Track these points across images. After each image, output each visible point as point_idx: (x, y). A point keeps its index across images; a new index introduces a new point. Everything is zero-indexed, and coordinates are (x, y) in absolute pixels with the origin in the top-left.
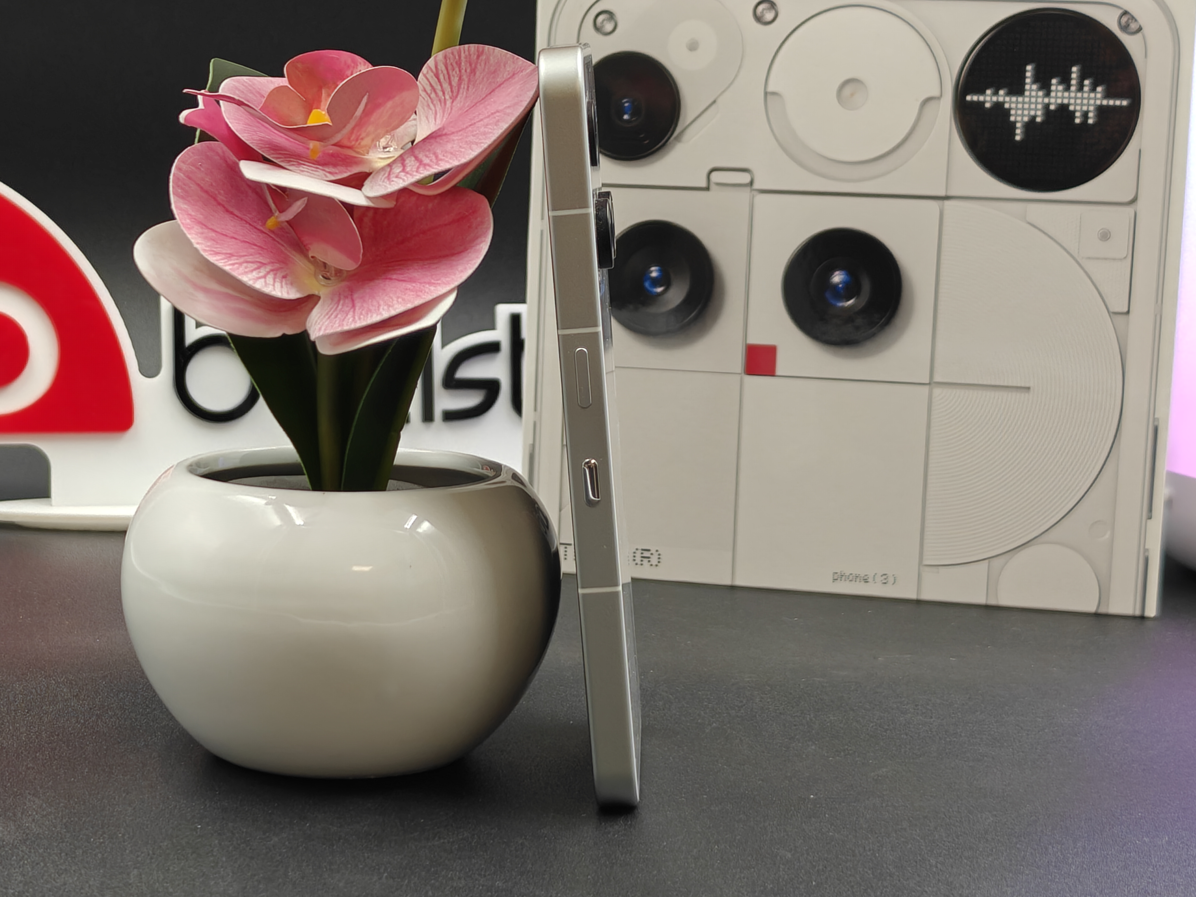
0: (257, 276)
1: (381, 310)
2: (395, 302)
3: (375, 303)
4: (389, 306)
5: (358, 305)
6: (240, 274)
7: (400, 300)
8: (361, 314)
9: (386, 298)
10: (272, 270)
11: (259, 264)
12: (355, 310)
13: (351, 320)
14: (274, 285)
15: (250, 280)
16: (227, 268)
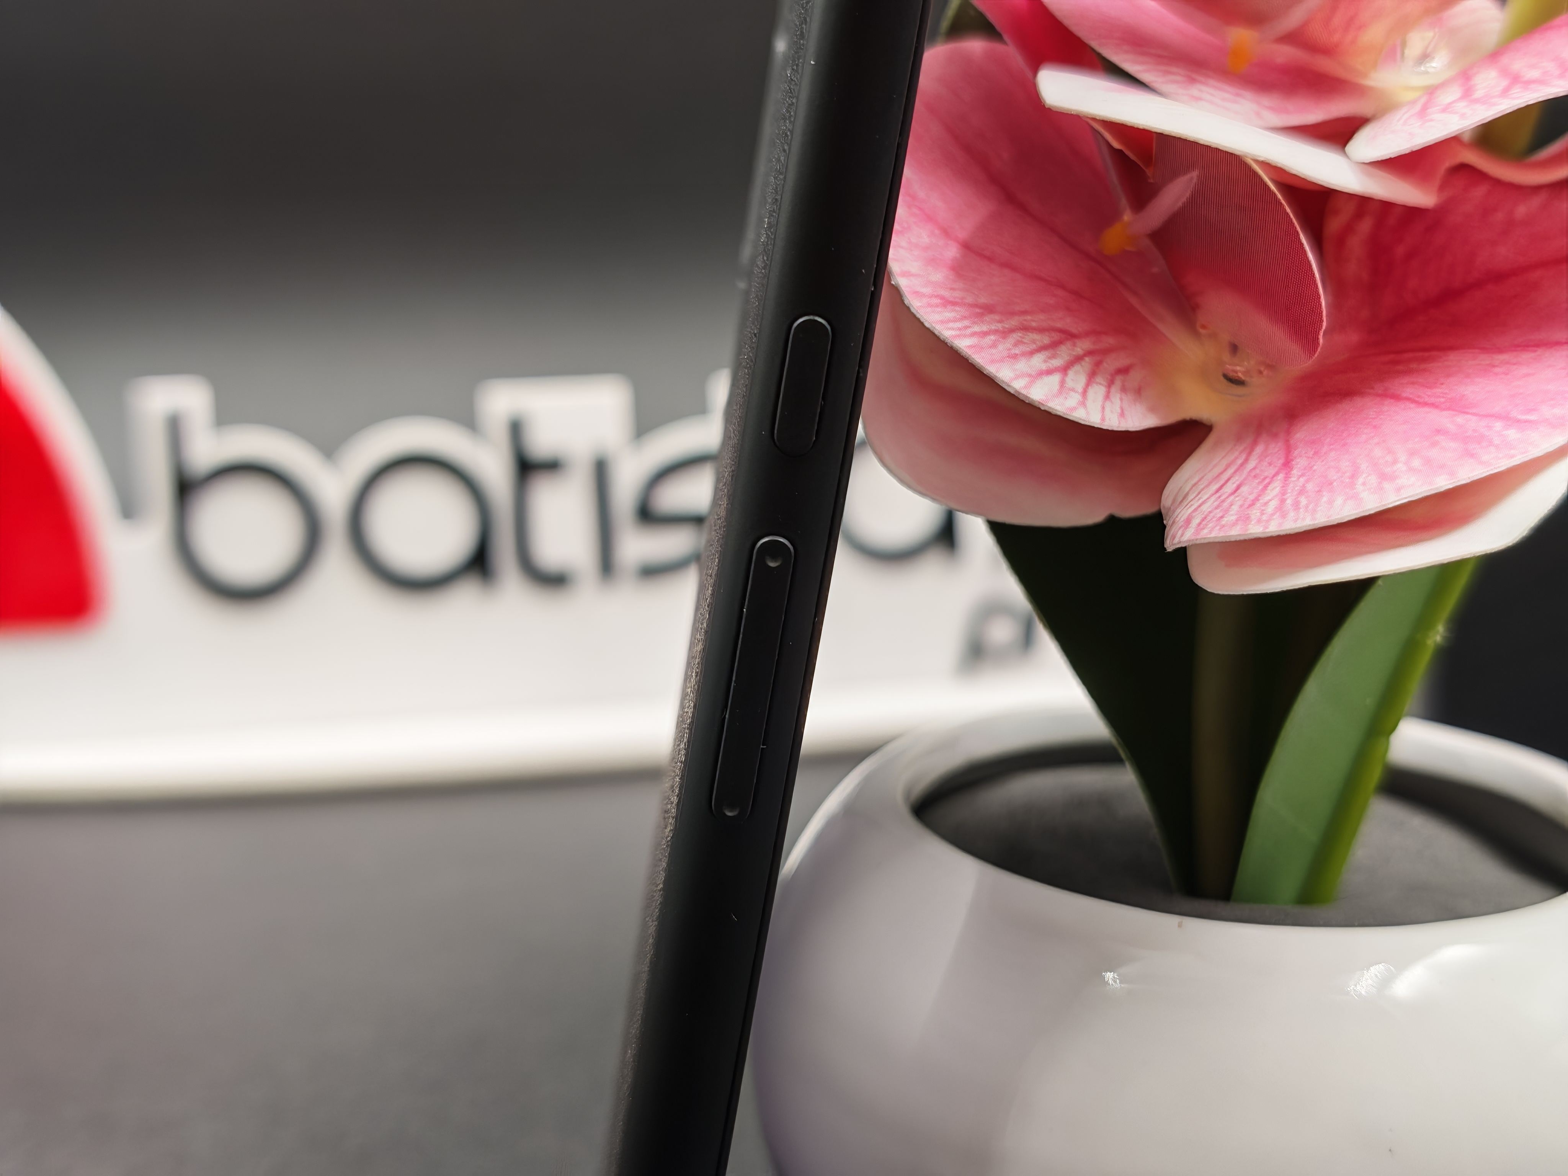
0: (1044, 367)
1: (1359, 487)
2: (1401, 466)
3: (1345, 464)
4: (1384, 477)
5: (1300, 463)
6: (993, 361)
7: (1416, 463)
8: (1302, 491)
9: (1378, 452)
10: (1090, 353)
11: (1056, 336)
12: (1287, 477)
13: (1273, 504)
14: (1084, 393)
15: (1017, 377)
16: (963, 344)
